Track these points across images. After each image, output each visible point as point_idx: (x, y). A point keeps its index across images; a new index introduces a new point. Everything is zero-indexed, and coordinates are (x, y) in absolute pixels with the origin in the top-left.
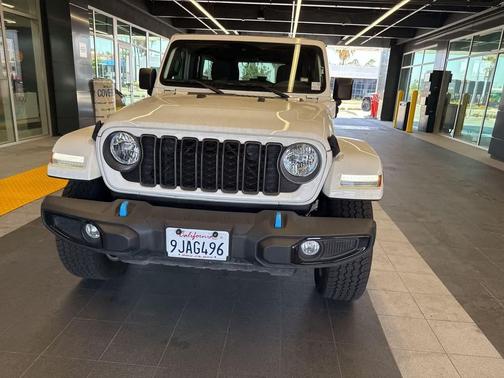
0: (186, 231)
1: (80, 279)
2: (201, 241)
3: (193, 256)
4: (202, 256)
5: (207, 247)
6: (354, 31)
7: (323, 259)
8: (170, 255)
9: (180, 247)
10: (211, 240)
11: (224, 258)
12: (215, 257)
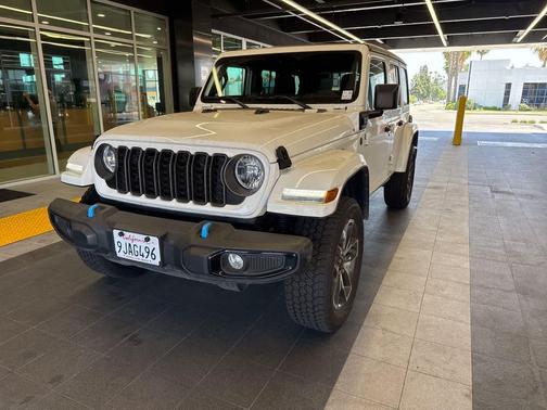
0: (127, 234)
1: (101, 276)
2: (138, 244)
3: (134, 258)
4: (140, 259)
5: (143, 251)
6: (524, 24)
7: (246, 273)
8: (118, 255)
9: (123, 248)
10: (145, 244)
11: (157, 262)
12: (149, 260)
